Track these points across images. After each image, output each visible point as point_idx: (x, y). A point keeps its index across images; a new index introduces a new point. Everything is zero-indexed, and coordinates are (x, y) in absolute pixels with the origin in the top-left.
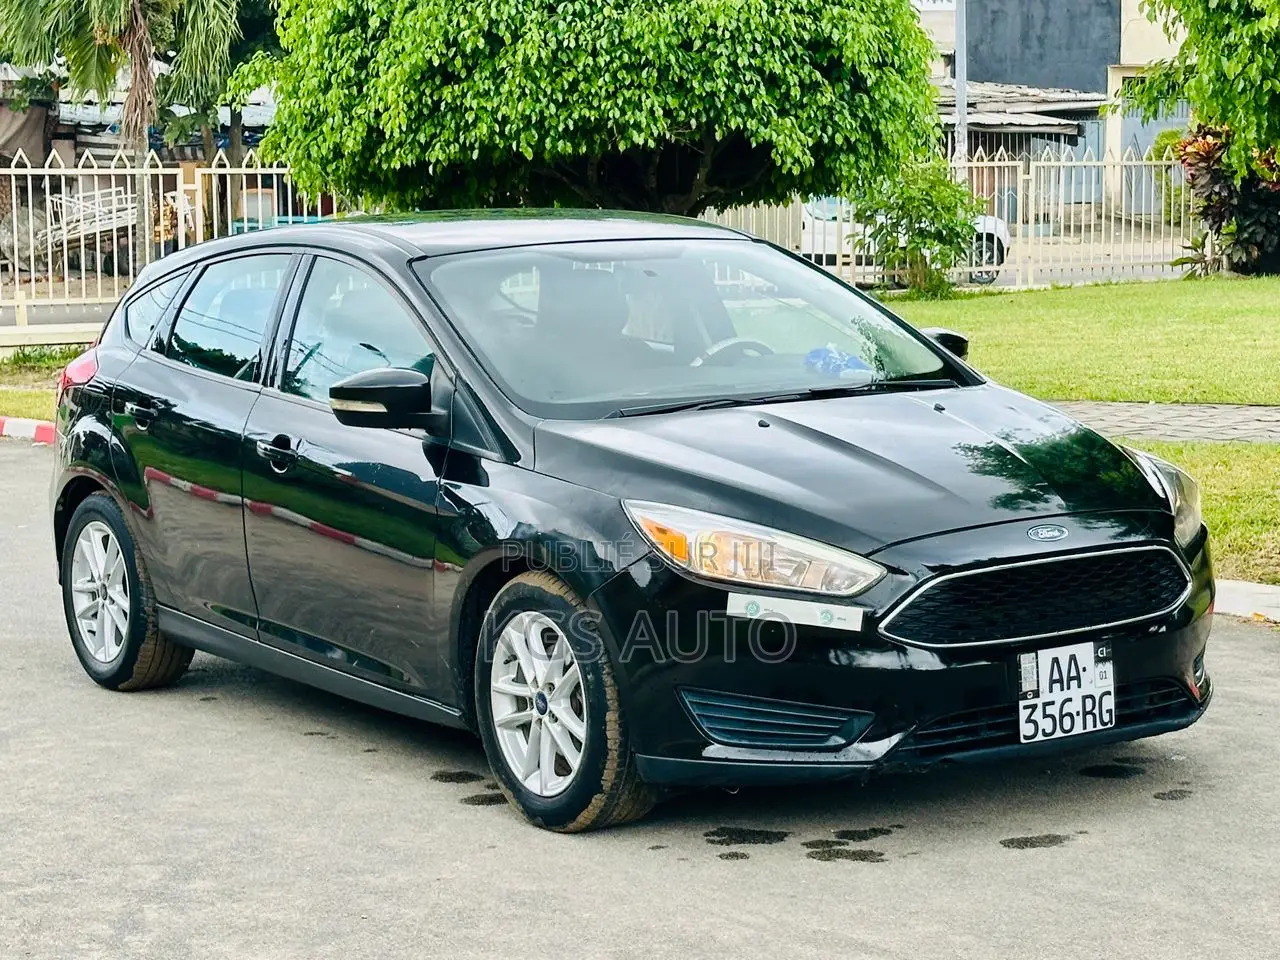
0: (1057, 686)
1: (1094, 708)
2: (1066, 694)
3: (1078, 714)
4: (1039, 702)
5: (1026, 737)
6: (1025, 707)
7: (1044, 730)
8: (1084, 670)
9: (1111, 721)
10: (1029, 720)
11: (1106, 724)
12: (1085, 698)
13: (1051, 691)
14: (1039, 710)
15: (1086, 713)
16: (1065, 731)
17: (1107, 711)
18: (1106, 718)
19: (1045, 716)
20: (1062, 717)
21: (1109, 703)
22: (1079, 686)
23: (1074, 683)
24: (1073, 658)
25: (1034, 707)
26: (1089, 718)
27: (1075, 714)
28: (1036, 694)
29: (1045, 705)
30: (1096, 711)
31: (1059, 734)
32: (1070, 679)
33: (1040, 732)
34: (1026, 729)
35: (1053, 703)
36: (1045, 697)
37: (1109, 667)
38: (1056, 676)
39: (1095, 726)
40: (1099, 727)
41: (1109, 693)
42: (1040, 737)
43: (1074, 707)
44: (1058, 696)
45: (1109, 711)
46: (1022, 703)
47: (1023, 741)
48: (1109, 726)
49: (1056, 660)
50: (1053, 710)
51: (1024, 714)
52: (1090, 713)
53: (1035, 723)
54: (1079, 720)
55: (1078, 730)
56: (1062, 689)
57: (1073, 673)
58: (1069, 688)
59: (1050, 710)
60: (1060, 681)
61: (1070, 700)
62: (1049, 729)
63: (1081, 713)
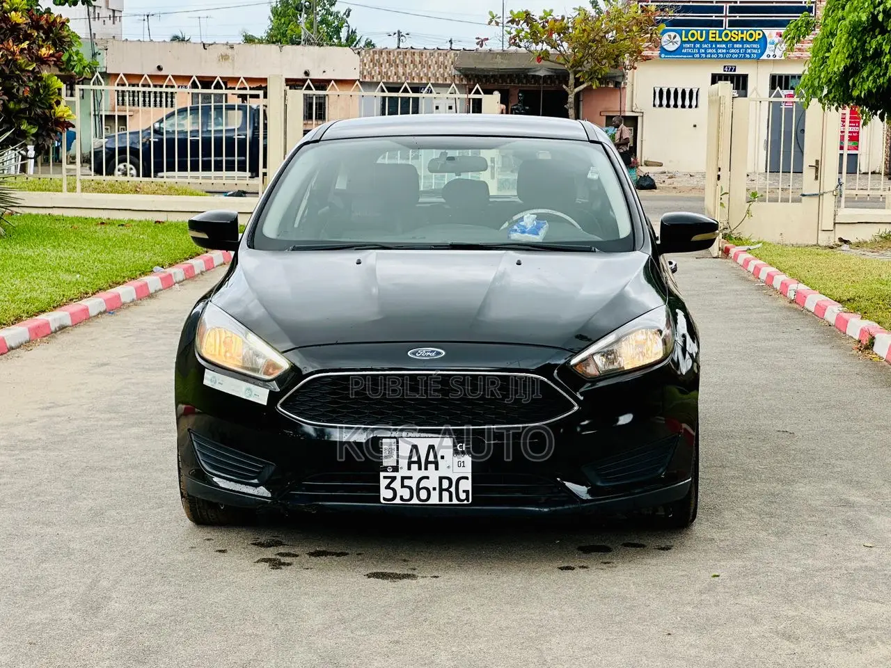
0: (415, 467)
1: (450, 486)
2: (423, 473)
3: (434, 489)
4: (398, 475)
5: (384, 499)
6: (385, 477)
7: (401, 497)
8: (442, 457)
9: (467, 499)
10: (388, 487)
11: (463, 500)
12: (441, 479)
13: (409, 468)
14: (398, 481)
15: (441, 490)
16: (420, 500)
17: (464, 491)
18: (463, 496)
19: (403, 486)
20: (419, 489)
21: (467, 485)
22: (437, 468)
23: (432, 467)
24: (431, 447)
25: (393, 479)
26: (446, 495)
27: (431, 489)
28: (396, 469)
29: (403, 478)
30: (453, 489)
31: (415, 501)
32: (427, 462)
33: (398, 497)
34: (385, 494)
35: (411, 478)
36: (403, 472)
37: (468, 460)
38: (415, 459)
39: (451, 499)
40: (455, 501)
41: (467, 478)
42: (398, 501)
43: (432, 483)
44: (416, 473)
45: (466, 492)
46: (382, 474)
47: (382, 501)
48: (465, 502)
50: (413, 484)
51: (384, 483)
52: (447, 490)
53: (394, 490)
54: (435, 494)
55: (434, 500)
56: (420, 468)
57: (431, 458)
58: (426, 469)
59: (407, 482)
60: (419, 462)
61: (428, 478)
62: (407, 496)
63: (437, 489)
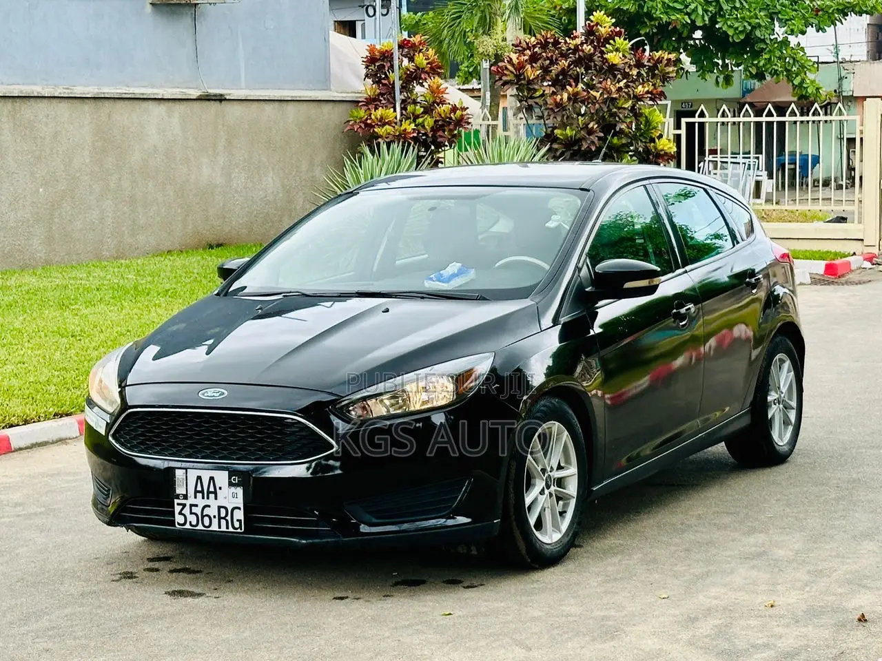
0: (199, 495)
1: (227, 515)
2: (206, 502)
3: (215, 517)
4: (188, 502)
5: (179, 524)
6: (178, 504)
7: (190, 522)
8: (220, 488)
9: (240, 527)
10: (180, 513)
11: (237, 529)
12: (219, 507)
13: (195, 497)
14: (188, 507)
15: (220, 518)
16: (204, 526)
17: (238, 520)
18: (237, 524)
19: (191, 513)
20: (203, 517)
21: (239, 515)
22: (216, 498)
23: (212, 496)
24: (212, 478)
25: (184, 505)
26: (223, 522)
27: (212, 517)
28: (185, 497)
29: (191, 506)
30: (229, 518)
31: (200, 527)
32: (209, 492)
33: (188, 523)
34: (179, 519)
35: (196, 506)
36: (191, 500)
37: (240, 491)
38: (199, 488)
39: (227, 528)
40: (231, 529)
41: (239, 508)
42: (188, 526)
43: (212, 511)
44: (201, 502)
45: (239, 521)
46: (176, 501)
47: (177, 525)
48: (239, 530)
49: (199, 478)
50: (197, 510)
51: (177, 509)
52: (224, 518)
53: (185, 516)
54: (215, 521)
55: (215, 527)
56: (203, 498)
57: (212, 489)
58: (208, 498)
59: (194, 510)
60: (202, 492)
61: (209, 506)
62: (194, 523)
63: (217, 517)
